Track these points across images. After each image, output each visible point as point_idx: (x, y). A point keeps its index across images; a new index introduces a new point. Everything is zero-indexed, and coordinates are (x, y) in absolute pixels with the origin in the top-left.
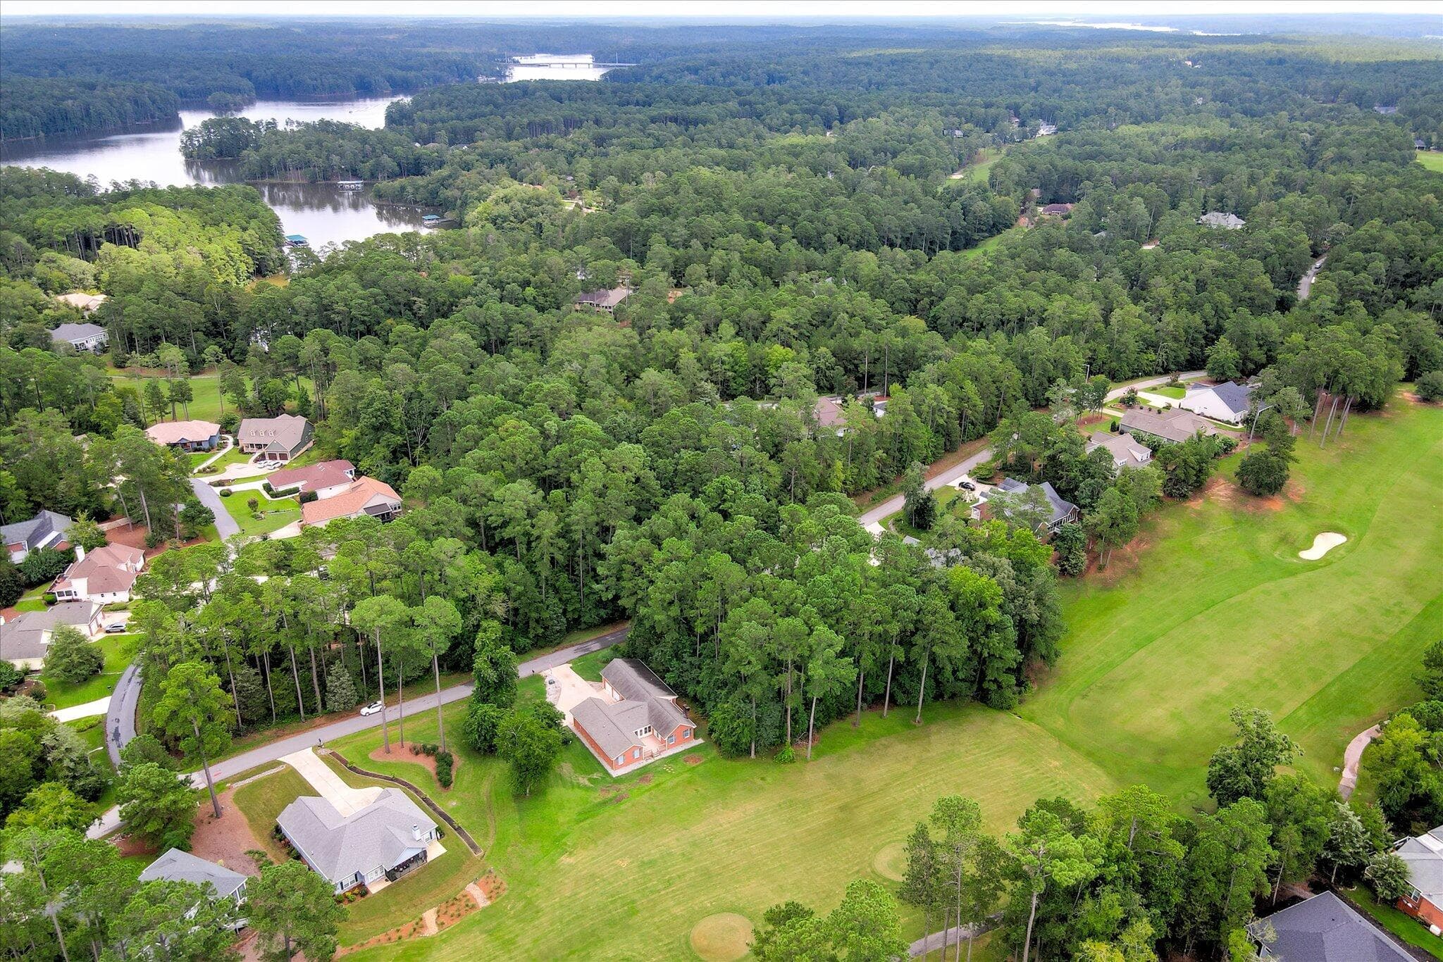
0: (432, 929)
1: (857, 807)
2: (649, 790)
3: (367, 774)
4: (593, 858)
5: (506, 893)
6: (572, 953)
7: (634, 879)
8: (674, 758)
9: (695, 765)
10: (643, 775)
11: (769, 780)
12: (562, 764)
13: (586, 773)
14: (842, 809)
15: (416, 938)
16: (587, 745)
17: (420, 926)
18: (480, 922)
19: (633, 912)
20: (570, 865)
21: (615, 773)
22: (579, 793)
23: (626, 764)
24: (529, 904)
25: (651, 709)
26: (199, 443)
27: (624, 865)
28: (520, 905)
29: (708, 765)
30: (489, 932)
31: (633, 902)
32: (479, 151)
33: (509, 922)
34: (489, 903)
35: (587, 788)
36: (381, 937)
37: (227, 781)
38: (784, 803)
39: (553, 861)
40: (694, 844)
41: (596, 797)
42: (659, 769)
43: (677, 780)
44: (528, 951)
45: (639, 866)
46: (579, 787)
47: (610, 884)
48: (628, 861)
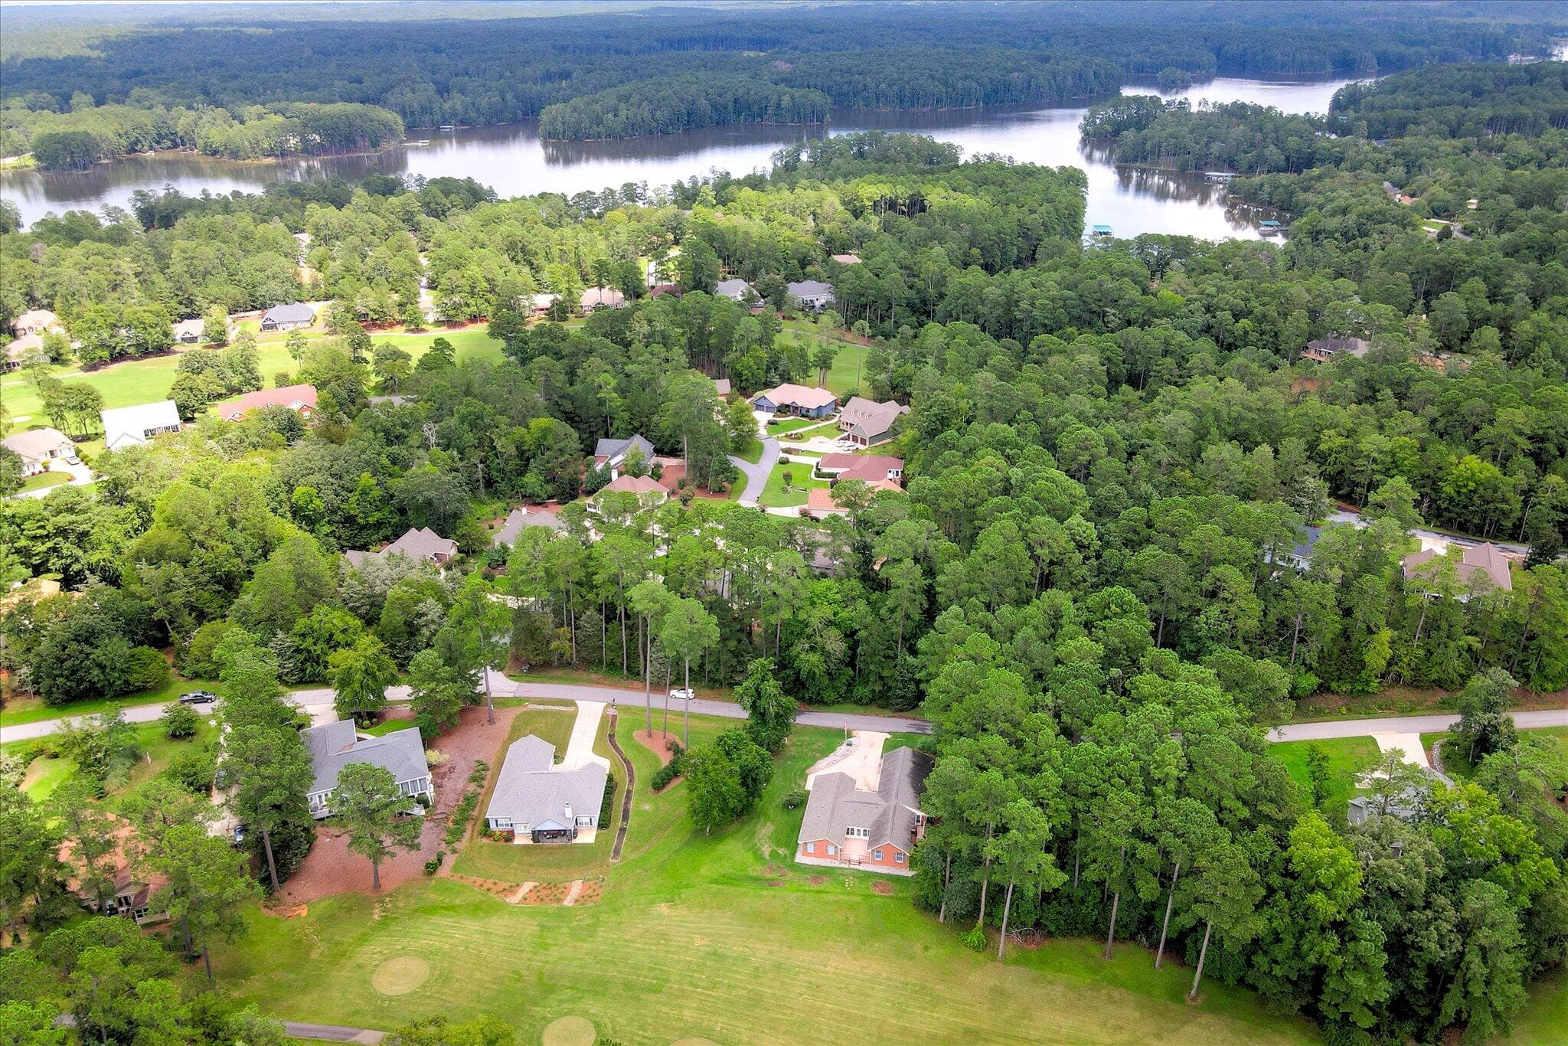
0: (515, 899)
1: (986, 1040)
2: (808, 891)
3: (615, 746)
4: (683, 921)
5: (591, 905)
7: (690, 962)
8: (869, 875)
9: (877, 893)
10: (820, 874)
11: (931, 953)
12: (768, 824)
13: (778, 842)
14: (968, 1032)
15: (497, 898)
17: (512, 890)
18: (548, 915)
19: (656, 990)
20: (661, 915)
21: (800, 858)
22: (749, 857)
23: (816, 855)
24: (595, 926)
25: (884, 814)
26: (808, 410)
27: (698, 942)
28: (587, 922)
29: (890, 902)
30: (542, 927)
31: (667, 981)
32: (1398, 149)
33: (564, 930)
34: (571, 905)
35: (759, 858)
36: (480, 881)
37: (528, 699)
38: (915, 985)
39: (652, 902)
40: (779, 966)
41: (756, 870)
42: (840, 877)
43: (842, 897)
44: (547, 962)
45: (708, 953)
46: (755, 853)
47: (667, 952)
48: (706, 942)
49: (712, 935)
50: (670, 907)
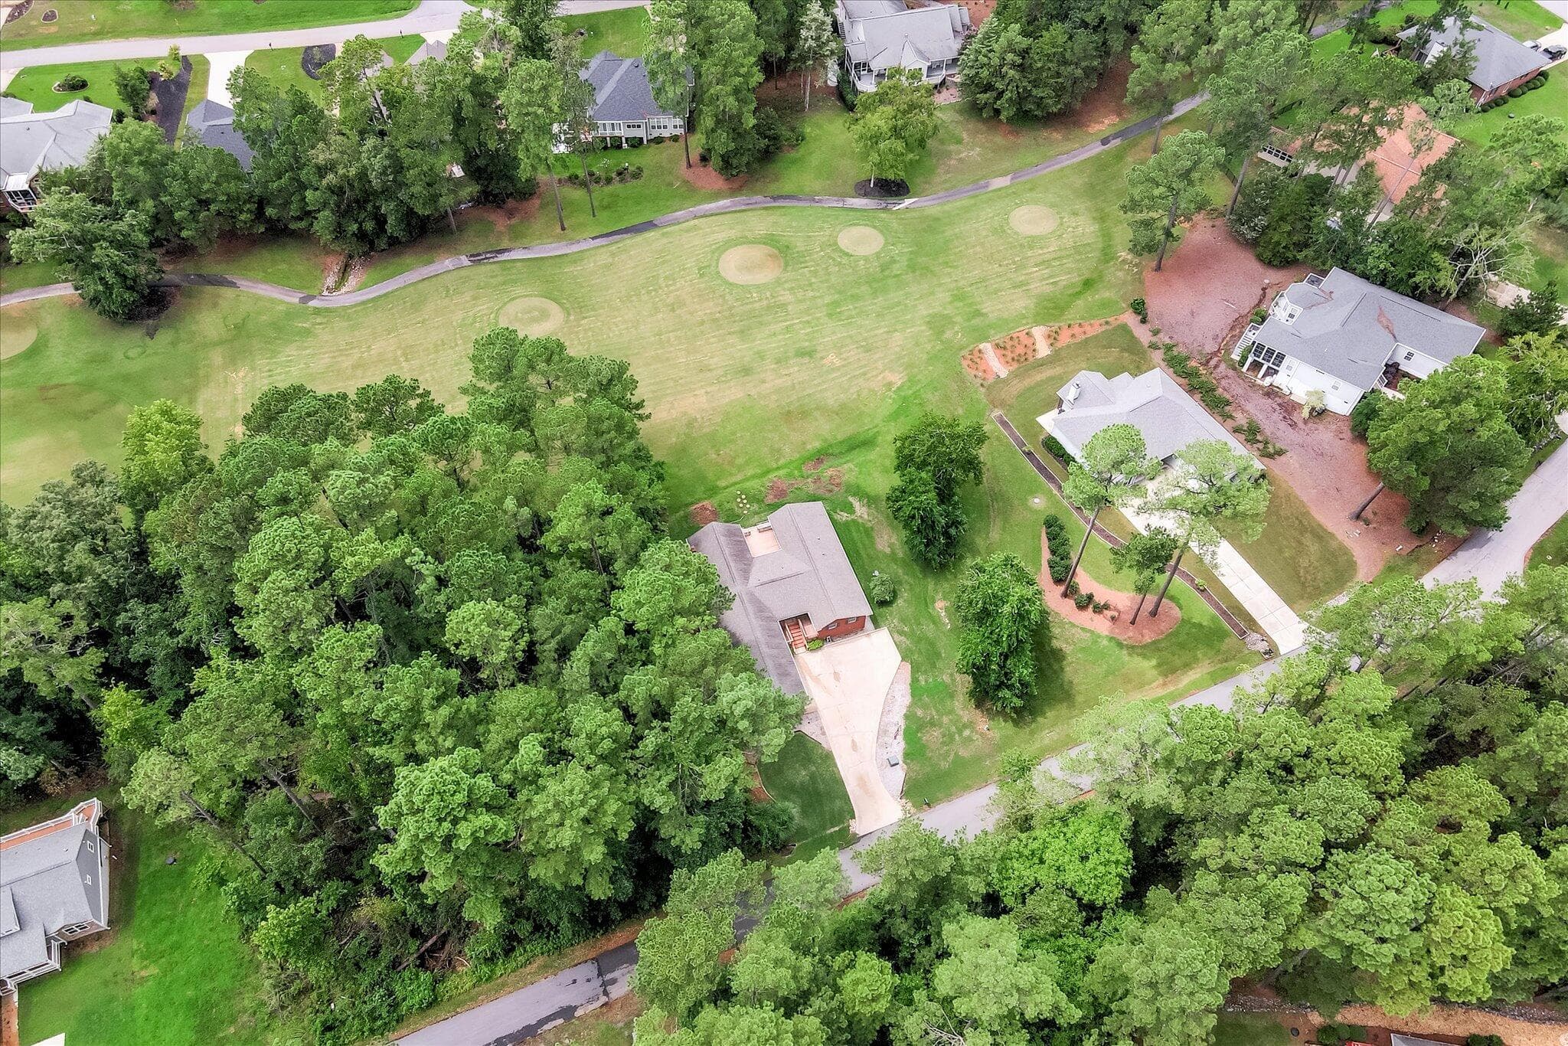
0: (1039, 332)
2: (778, 468)
4: (865, 374)
5: (965, 352)
6: (898, 276)
7: (822, 337)
9: (705, 503)
10: (780, 501)
12: (888, 550)
13: (855, 524)
15: (1053, 325)
17: (1053, 337)
18: (990, 327)
20: (892, 371)
22: (870, 488)
24: (939, 332)
27: (832, 357)
28: (948, 335)
29: (690, 500)
30: (978, 314)
33: (959, 319)
34: (981, 346)
35: (859, 492)
39: (912, 381)
40: (746, 371)
41: (849, 470)
42: (756, 507)
43: (739, 477)
44: (940, 285)
45: (815, 351)
46: (868, 497)
47: (851, 336)
48: (826, 362)
49: (829, 372)
50: (890, 384)
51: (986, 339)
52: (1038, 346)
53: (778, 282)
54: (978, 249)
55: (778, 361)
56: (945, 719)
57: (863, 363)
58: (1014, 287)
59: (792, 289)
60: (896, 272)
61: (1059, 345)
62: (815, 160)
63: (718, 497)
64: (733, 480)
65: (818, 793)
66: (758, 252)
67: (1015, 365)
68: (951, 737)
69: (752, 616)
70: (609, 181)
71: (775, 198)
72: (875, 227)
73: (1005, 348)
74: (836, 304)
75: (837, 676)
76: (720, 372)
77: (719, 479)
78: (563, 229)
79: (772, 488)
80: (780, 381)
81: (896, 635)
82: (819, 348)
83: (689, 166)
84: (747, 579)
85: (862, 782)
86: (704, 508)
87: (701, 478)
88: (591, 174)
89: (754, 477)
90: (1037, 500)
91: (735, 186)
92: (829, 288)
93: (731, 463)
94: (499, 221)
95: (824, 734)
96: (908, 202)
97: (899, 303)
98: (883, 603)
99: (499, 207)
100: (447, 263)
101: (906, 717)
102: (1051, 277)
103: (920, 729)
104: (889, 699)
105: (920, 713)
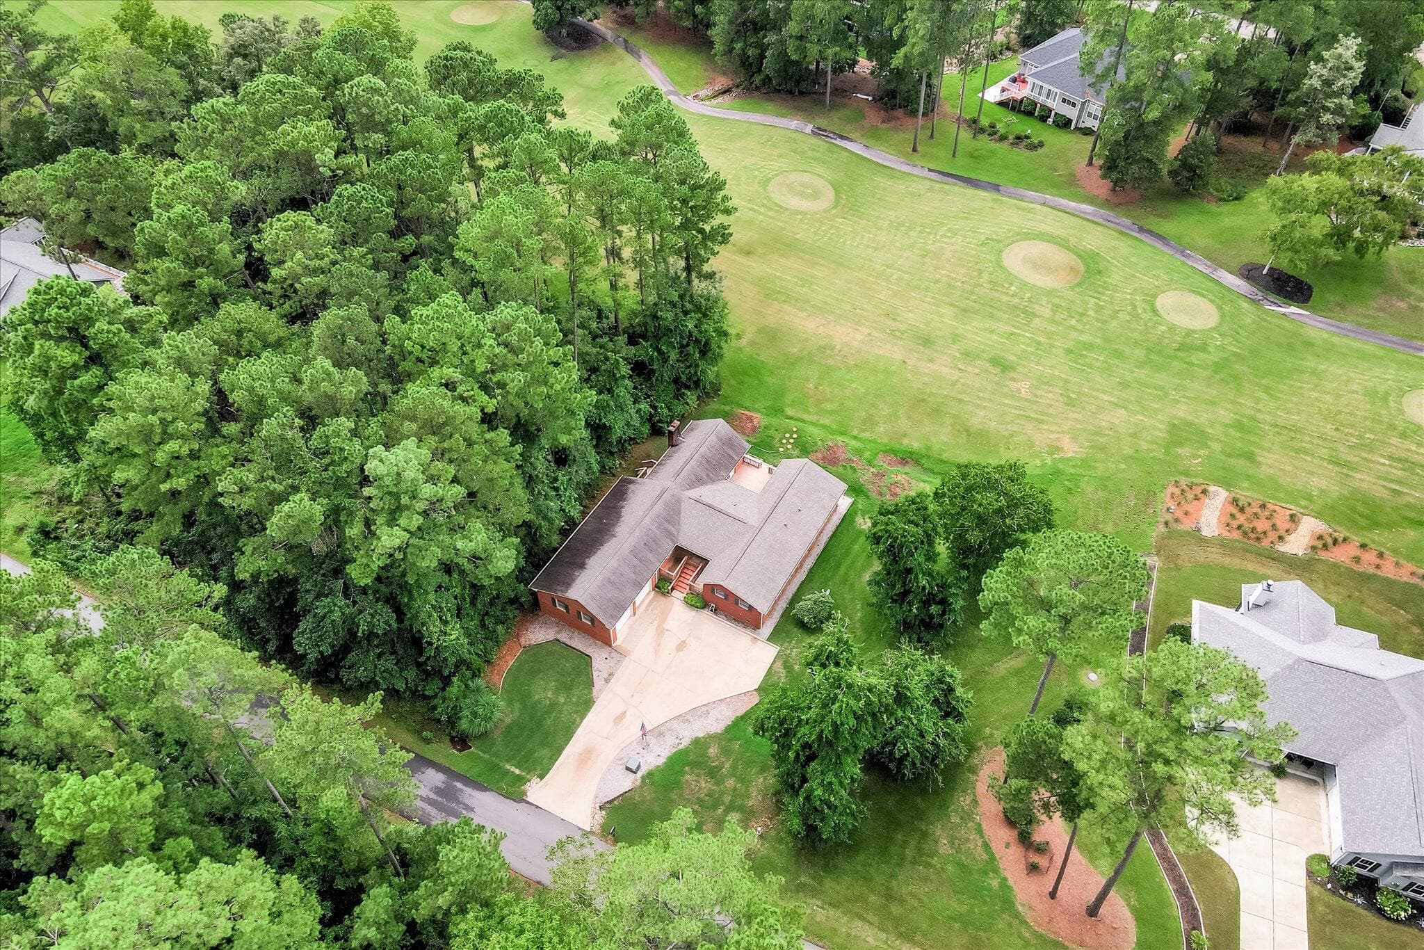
0: (1311, 526)
2: (855, 438)
4: (1042, 422)
5: (1184, 480)
6: (1191, 364)
7: (1038, 363)
9: (756, 416)
15: (1342, 532)
16: (802, 575)
18: (1248, 477)
20: (1074, 439)
21: (844, 502)
27: (1024, 384)
28: (1184, 451)
29: (748, 404)
30: (1250, 457)
39: (1085, 463)
40: (926, 342)
42: (795, 452)
43: (810, 418)
44: (1234, 402)
45: (1014, 369)
47: (1067, 381)
48: (1013, 385)
49: (1005, 395)
50: (1058, 449)
51: (1226, 484)
52: (1291, 538)
53: (1050, 293)
54: (1328, 398)
55: (967, 354)
56: (730, 783)
57: (1051, 411)
58: (1330, 462)
59: (1058, 306)
60: (1193, 359)
61: (1324, 555)
62: (1227, 222)
63: (774, 421)
64: (805, 417)
65: (539, 724)
66: (1063, 258)
67: (1236, 535)
68: (715, 806)
69: (653, 514)
70: (1003, 138)
71: (1141, 230)
72: (1220, 308)
73: (1242, 510)
74: (1090, 347)
75: (681, 646)
76: (901, 327)
77: (793, 404)
78: (915, 150)
79: (829, 449)
80: (946, 370)
81: (779, 664)
82: (1020, 369)
83: (1090, 163)
84: (691, 486)
85: (586, 757)
86: (750, 419)
87: (780, 393)
88: (993, 126)
89: (824, 426)
90: (1093, 676)
91: (1115, 200)
92: (1100, 329)
93: (819, 403)
94: (873, 117)
95: (607, 681)
96: (1293, 309)
97: (1161, 388)
98: (802, 625)
99: (886, 110)
100: (794, 123)
101: (696, 741)
102: (1399, 482)
103: (695, 765)
104: (703, 710)
105: (713, 751)
